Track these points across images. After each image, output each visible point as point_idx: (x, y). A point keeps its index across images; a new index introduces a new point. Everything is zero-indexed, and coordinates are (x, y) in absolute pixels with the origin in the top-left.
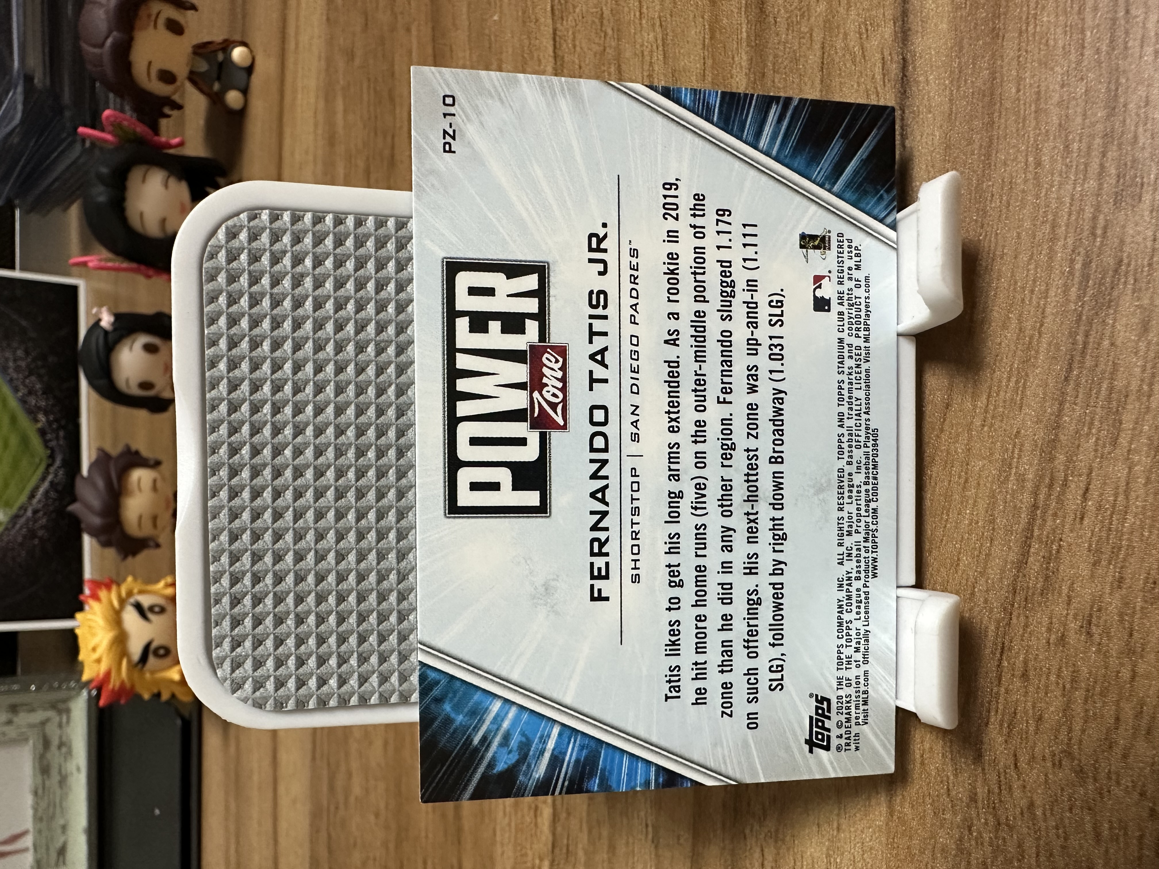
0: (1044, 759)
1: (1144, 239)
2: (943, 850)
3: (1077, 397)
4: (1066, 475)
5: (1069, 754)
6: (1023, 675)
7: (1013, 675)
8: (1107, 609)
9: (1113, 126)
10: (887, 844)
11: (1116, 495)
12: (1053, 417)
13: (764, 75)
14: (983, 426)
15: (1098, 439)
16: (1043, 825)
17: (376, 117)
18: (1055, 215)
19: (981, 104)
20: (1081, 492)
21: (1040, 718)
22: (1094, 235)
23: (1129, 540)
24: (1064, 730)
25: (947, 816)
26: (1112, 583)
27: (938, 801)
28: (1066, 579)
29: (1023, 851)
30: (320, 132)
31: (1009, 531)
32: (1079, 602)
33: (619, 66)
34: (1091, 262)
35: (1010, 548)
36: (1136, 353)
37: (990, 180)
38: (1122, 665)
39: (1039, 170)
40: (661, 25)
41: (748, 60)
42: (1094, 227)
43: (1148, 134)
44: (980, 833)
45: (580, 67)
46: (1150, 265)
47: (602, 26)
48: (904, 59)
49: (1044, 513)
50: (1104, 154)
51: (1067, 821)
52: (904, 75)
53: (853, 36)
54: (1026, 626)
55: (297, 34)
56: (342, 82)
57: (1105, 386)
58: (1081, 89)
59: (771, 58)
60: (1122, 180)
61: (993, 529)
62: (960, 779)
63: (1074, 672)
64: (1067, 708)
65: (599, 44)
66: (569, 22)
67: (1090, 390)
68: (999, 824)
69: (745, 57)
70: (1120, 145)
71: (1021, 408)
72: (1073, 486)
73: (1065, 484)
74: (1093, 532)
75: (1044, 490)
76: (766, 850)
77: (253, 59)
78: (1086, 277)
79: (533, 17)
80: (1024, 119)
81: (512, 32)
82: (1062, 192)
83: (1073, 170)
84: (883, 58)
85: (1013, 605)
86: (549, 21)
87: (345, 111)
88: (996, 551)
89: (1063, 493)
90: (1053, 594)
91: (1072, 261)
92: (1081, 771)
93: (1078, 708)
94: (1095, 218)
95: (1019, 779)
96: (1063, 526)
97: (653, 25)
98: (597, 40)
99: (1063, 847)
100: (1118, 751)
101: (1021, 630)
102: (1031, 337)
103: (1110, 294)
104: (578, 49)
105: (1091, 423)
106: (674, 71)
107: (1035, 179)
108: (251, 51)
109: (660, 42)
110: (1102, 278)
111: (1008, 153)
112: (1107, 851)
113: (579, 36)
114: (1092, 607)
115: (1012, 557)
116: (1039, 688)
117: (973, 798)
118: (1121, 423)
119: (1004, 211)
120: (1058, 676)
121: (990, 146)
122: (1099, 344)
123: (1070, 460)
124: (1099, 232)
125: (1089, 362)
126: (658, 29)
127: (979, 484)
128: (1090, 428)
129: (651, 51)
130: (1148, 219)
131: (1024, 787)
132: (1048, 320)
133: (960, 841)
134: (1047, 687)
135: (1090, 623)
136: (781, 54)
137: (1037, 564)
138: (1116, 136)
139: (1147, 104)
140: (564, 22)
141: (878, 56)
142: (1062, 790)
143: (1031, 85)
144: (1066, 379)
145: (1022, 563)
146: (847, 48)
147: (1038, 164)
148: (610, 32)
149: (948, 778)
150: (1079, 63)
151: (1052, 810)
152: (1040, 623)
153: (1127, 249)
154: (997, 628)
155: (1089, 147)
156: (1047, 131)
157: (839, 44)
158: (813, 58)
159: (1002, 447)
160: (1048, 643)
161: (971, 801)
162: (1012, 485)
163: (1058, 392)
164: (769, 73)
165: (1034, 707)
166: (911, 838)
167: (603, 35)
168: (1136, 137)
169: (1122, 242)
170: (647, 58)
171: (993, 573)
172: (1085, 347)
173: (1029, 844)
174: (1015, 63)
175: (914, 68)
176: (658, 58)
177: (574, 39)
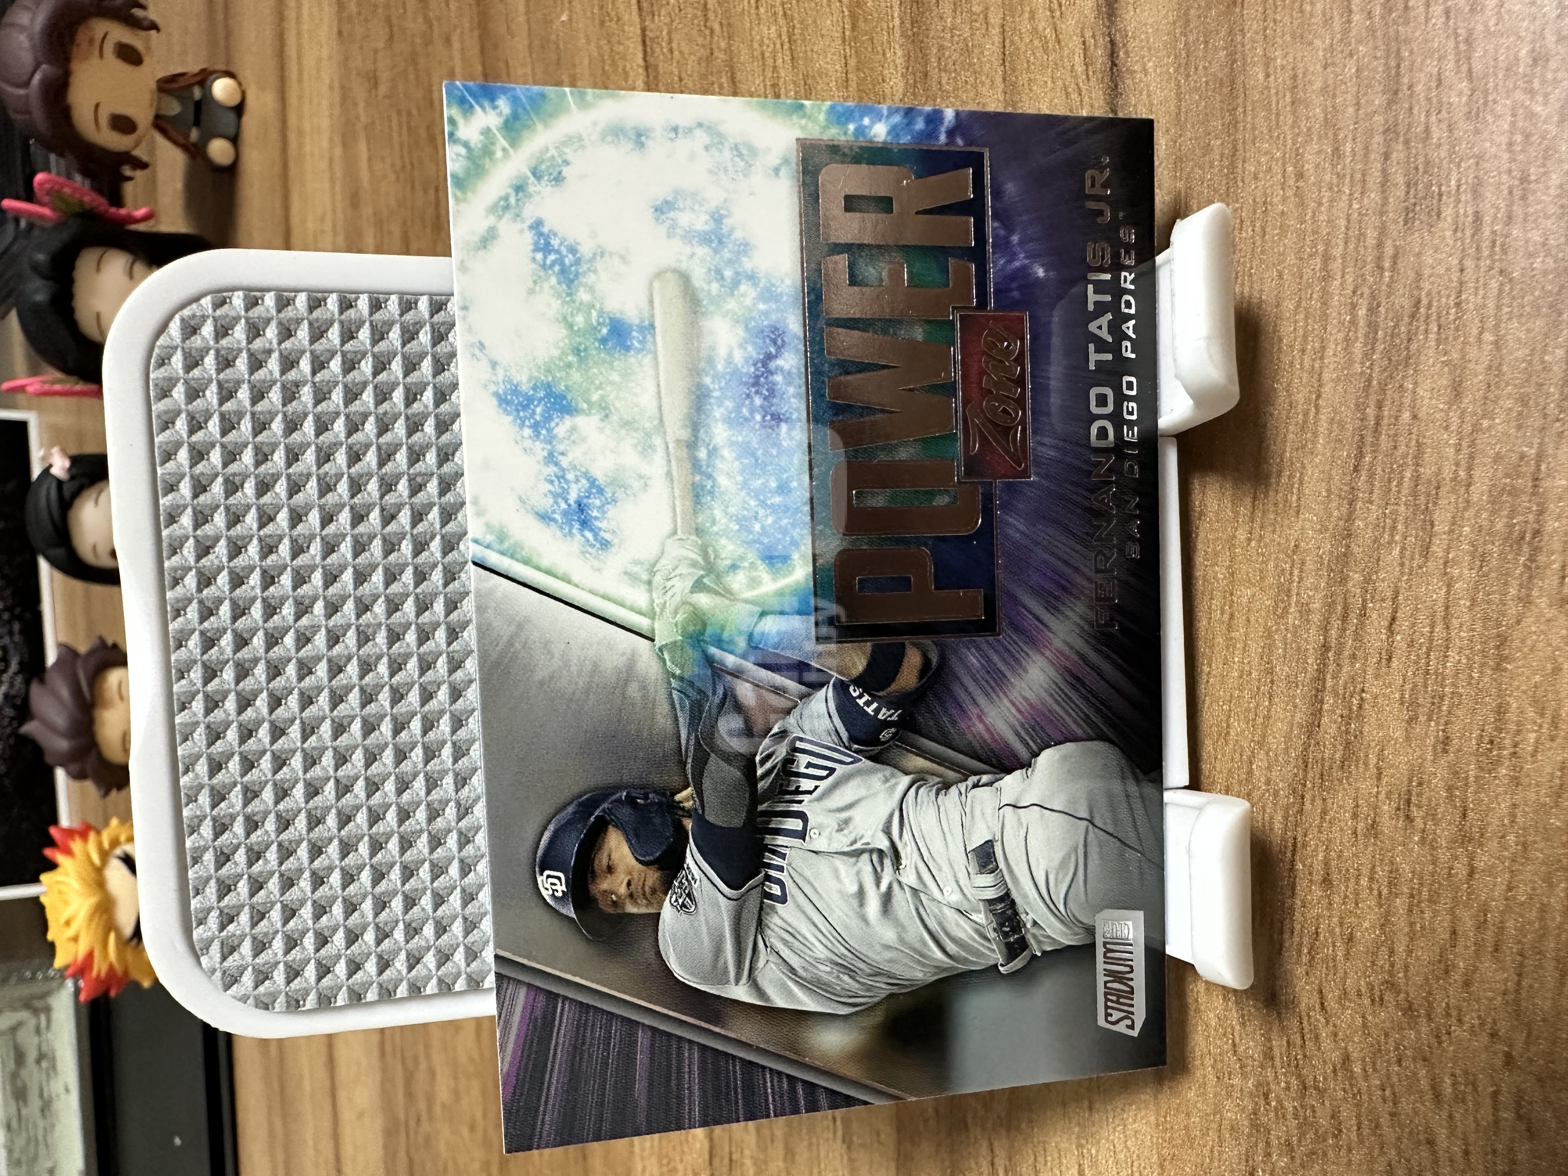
0: (1359, 995)
1: (1448, 269)
2: (1232, 1128)
3: (1371, 493)
4: (1364, 601)
5: (1391, 985)
6: (1324, 880)
7: (1311, 881)
8: (1429, 782)
9: (1396, 117)
10: (1158, 1125)
11: (1432, 626)
12: (1341, 523)
13: (926, 75)
14: (1249, 540)
15: (1403, 549)
16: (1364, 1085)
17: (412, 164)
18: (1328, 244)
19: (1218, 98)
20: (1385, 623)
21: (1351, 938)
22: (1381, 268)
23: (1453, 684)
24: (1384, 951)
25: (1236, 1081)
26: (1434, 747)
27: (1222, 1061)
28: (1373, 744)
29: (1340, 1124)
30: (338, 189)
31: (1292, 683)
32: (1393, 776)
33: (733, 74)
34: (1379, 306)
35: (1295, 707)
36: (1446, 428)
37: (1237, 201)
38: (1456, 858)
39: (1301, 184)
40: (785, 14)
41: (904, 56)
42: (1379, 258)
43: (1444, 126)
44: (1280, 1102)
45: (681, 80)
46: (1458, 305)
47: (706, 20)
48: (1112, 43)
49: (1339, 654)
50: (1387, 156)
51: (1395, 1079)
52: (1114, 64)
53: (1043, 15)
54: (1324, 812)
55: (299, 57)
56: (363, 119)
57: (1408, 474)
58: (1351, 69)
59: (935, 50)
60: (1412, 191)
61: (1272, 682)
62: (1249, 1029)
63: (1391, 872)
64: (1385, 923)
65: (703, 46)
66: (663, 18)
67: (1390, 481)
68: (1305, 1088)
69: (899, 53)
70: (1407, 142)
71: (1298, 512)
72: (1374, 616)
73: (1363, 614)
74: (1404, 676)
75: (1336, 624)
76: (996, 1143)
77: (244, 94)
78: (1373, 327)
79: (613, 14)
80: (1278, 115)
81: (587, 36)
82: (1334, 211)
83: (1348, 179)
84: (1084, 43)
85: (1304, 785)
86: (635, 18)
87: (370, 159)
88: (1278, 710)
89: (1361, 625)
90: (1357, 767)
91: (1354, 306)
92: (1410, 1008)
93: (1400, 922)
94: (1380, 245)
95: (1327, 1022)
96: (1365, 671)
97: (775, 15)
98: (700, 41)
99: (1392, 1115)
100: (1457, 976)
101: (1318, 818)
102: (1306, 414)
103: (1407, 348)
104: (676, 53)
105: (1394, 528)
106: (806, 77)
107: (1296, 195)
108: (240, 84)
109: (785, 38)
110: (1394, 327)
111: (1259, 163)
112: (1451, 1117)
113: (676, 37)
114: (1410, 781)
115: (1300, 717)
116: (1346, 897)
117: (1268, 1055)
118: (1432, 525)
119: (1258, 243)
120: (1371, 879)
121: (1234, 155)
122: (1397, 418)
123: (1368, 580)
124: (1387, 264)
125: (1385, 442)
126: (781, 21)
127: (1248, 620)
128: (1392, 536)
129: (774, 53)
130: (1451, 242)
131: (1336, 1035)
132: (1327, 389)
133: (1255, 1114)
134: (1358, 894)
135: (1409, 802)
136: (947, 44)
137: (1334, 726)
138: (1401, 129)
139: (1440, 83)
140: (656, 18)
141: (1077, 40)
142: (1386, 1035)
143: (1283, 67)
144: (1356, 469)
145: (1313, 725)
146: (1035, 29)
147: (1300, 176)
148: (717, 27)
149: (1233, 1028)
150: (1346, 32)
151: (1374, 1064)
152: (1340, 807)
153: (1426, 285)
154: (1286, 818)
155: (1366, 148)
156: (1309, 129)
157: (1025, 26)
158: (991, 48)
159: (1276, 566)
160: (1355, 833)
161: (1265, 1058)
162: (1293, 618)
163: (1346, 488)
164: (934, 73)
165: (1341, 924)
166: (1188, 1115)
167: (708, 32)
168: (1427, 130)
169: (1419, 276)
170: (770, 62)
171: (1275, 742)
172: (1378, 424)
173: (1347, 1113)
174: (1260, 37)
175: (1127, 53)
176: (783, 60)
177: (670, 42)
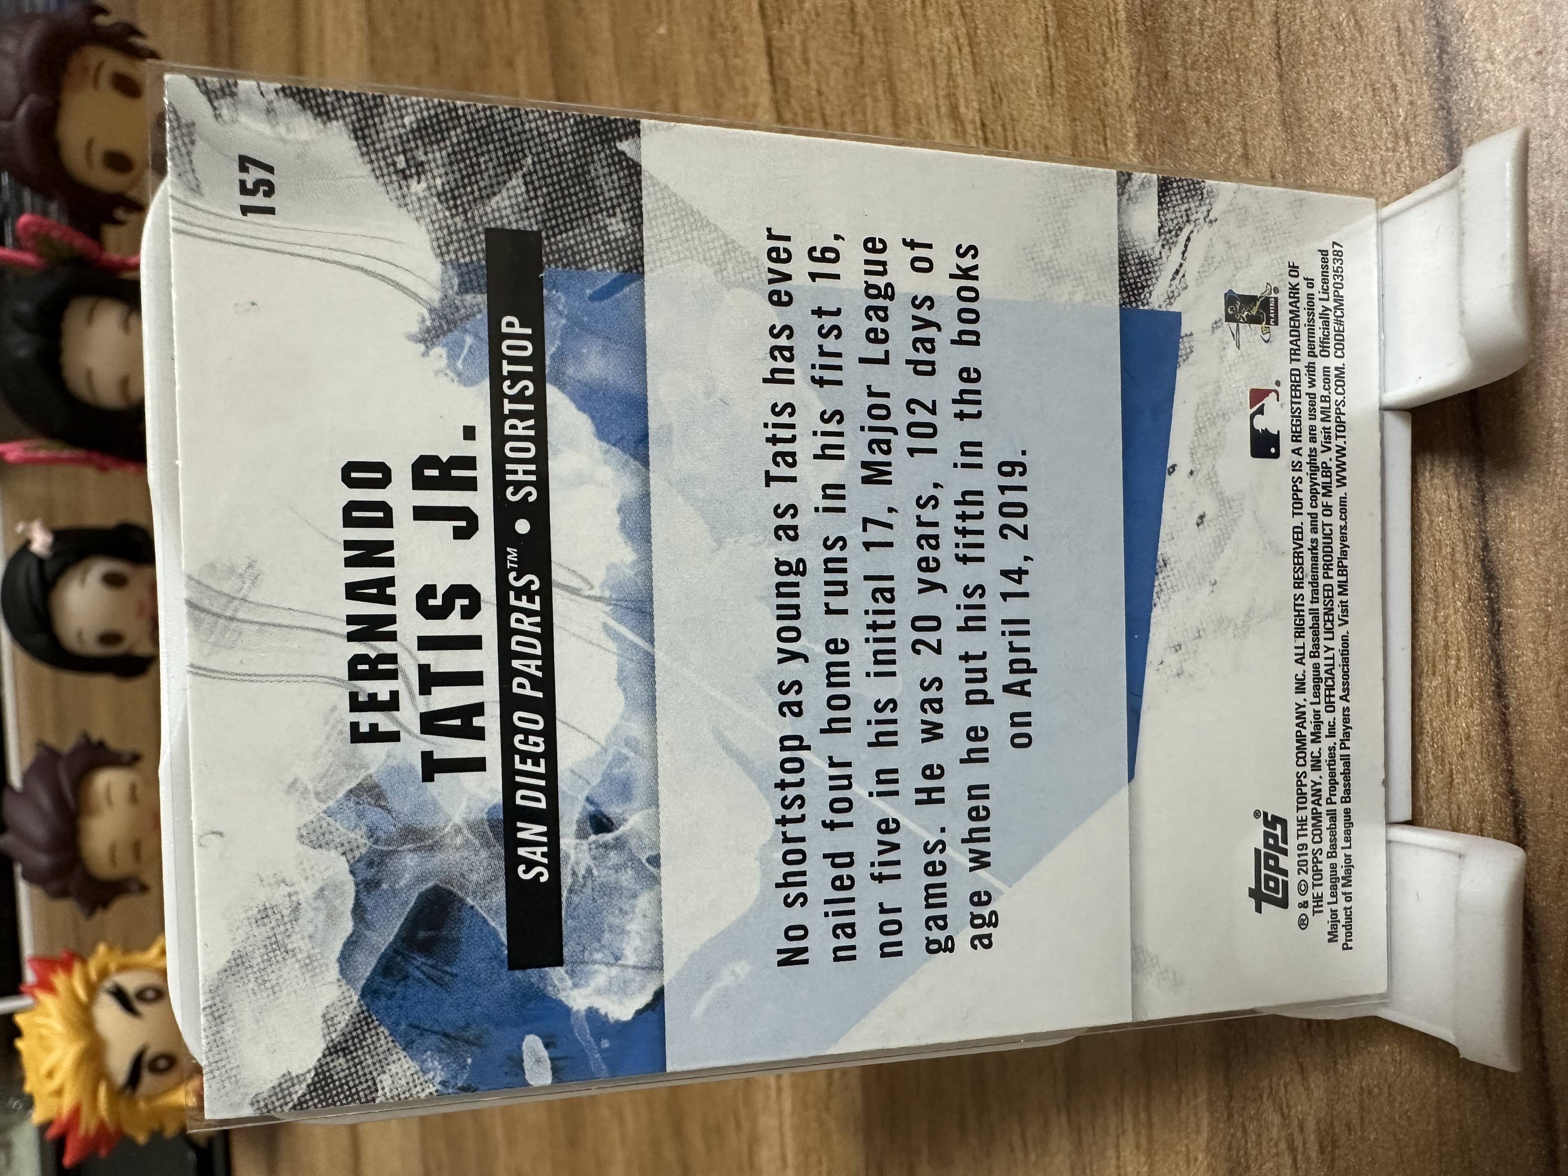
41: (1133, 54)
47: (854, 25)
48: (1440, 27)
52: (1443, 52)
59: (1177, 47)
65: (851, 54)
66: (793, 25)
69: (1126, 51)
79: (727, 23)
81: (693, 50)
84: (1397, 29)
86: (758, 27)
97: (950, 14)
98: (846, 49)
104: (814, 65)
109: (963, 41)
113: (812, 45)
126: (958, 21)
129: (949, 58)
136: (1195, 39)
140: (786, 26)
141: (1387, 25)
146: (1323, 17)
148: (868, 32)
157: (1309, 12)
158: (1260, 40)
170: (943, 69)
175: (1463, 38)
176: (962, 67)
177: (805, 50)
